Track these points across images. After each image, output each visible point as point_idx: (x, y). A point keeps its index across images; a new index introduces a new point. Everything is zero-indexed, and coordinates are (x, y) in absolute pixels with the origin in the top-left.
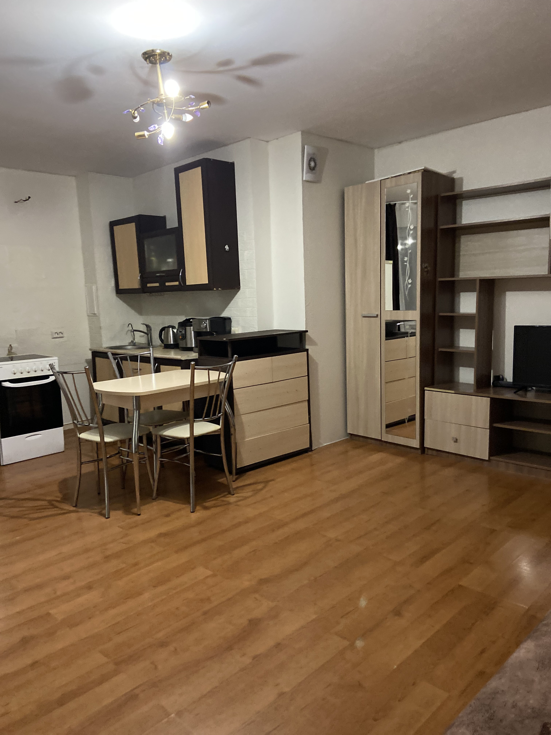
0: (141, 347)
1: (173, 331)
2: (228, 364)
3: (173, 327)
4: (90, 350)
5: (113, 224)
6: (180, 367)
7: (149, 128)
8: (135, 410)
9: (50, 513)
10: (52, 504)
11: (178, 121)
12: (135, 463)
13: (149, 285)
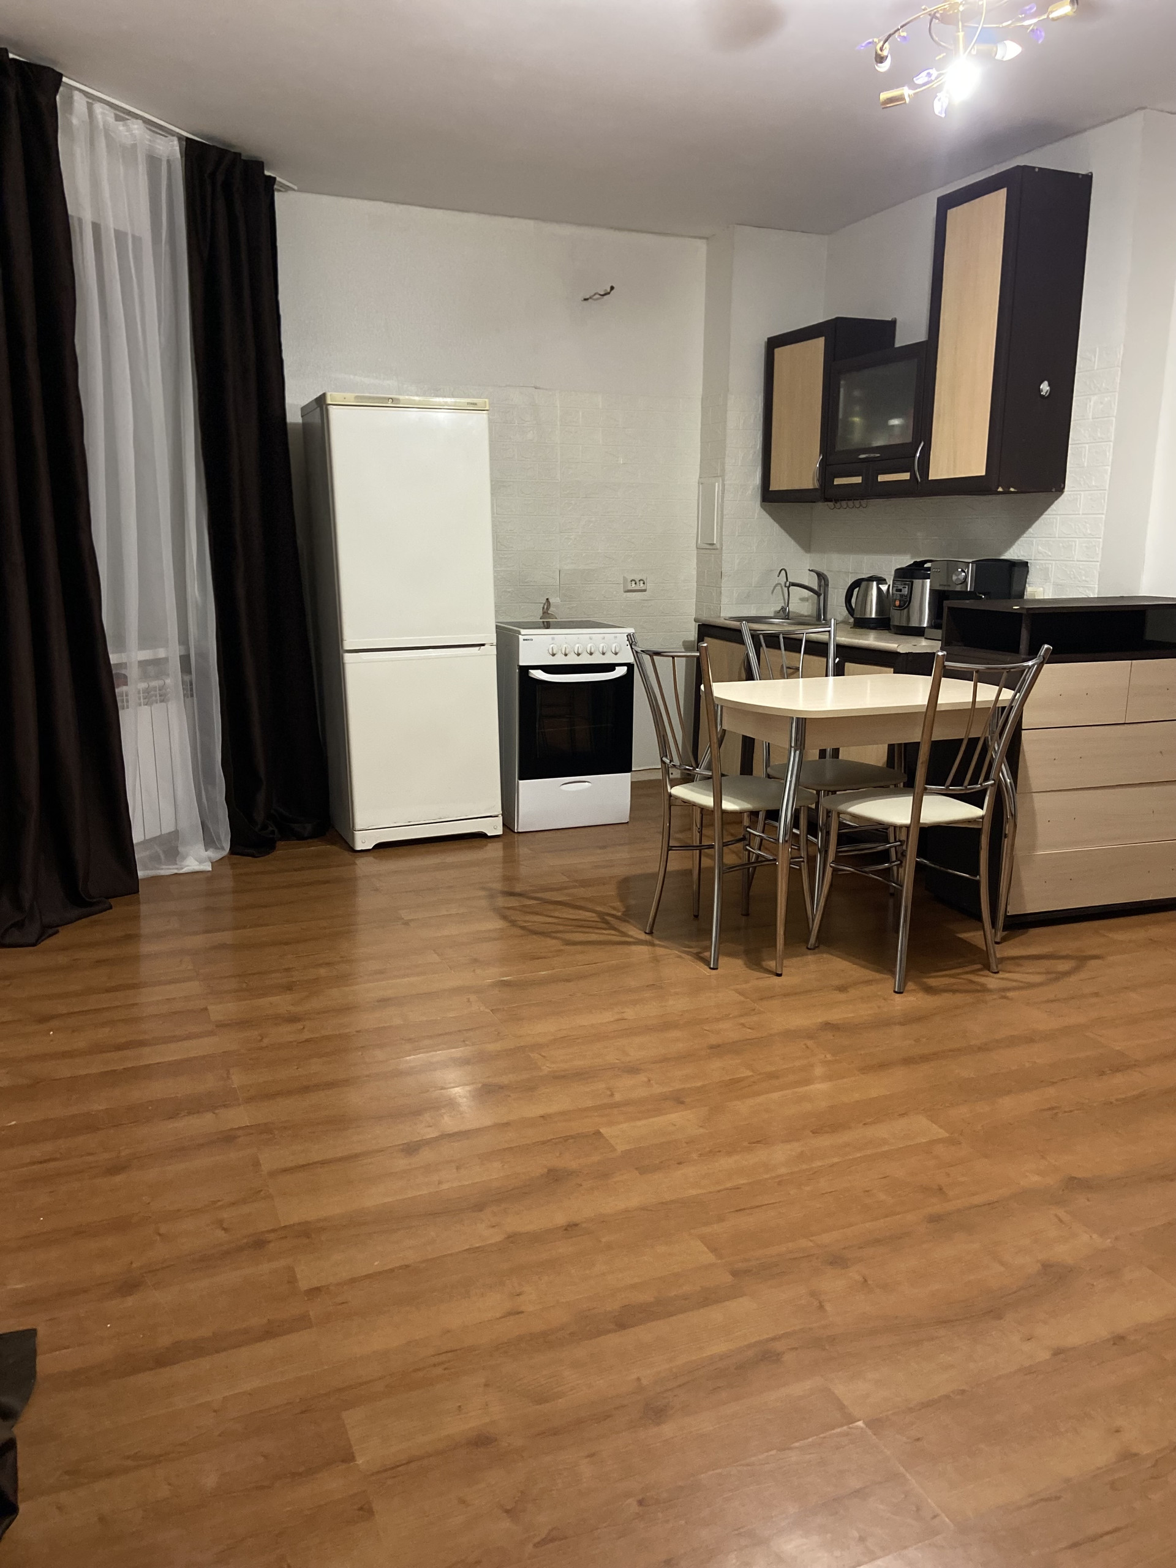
0: (802, 622)
1: (879, 589)
2: (1025, 664)
3: (881, 581)
4: (696, 620)
5: (774, 344)
6: (892, 669)
7: (914, 79)
8: (793, 749)
9: (593, 937)
10: (605, 921)
11: (988, 57)
12: (782, 866)
13: (837, 481)
